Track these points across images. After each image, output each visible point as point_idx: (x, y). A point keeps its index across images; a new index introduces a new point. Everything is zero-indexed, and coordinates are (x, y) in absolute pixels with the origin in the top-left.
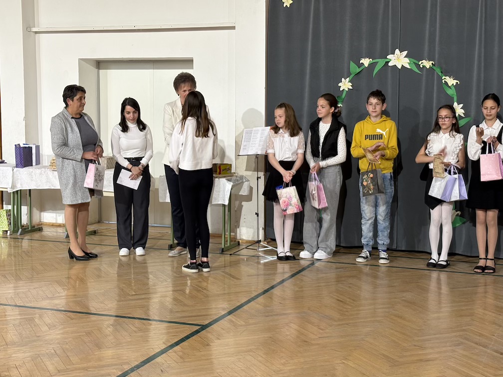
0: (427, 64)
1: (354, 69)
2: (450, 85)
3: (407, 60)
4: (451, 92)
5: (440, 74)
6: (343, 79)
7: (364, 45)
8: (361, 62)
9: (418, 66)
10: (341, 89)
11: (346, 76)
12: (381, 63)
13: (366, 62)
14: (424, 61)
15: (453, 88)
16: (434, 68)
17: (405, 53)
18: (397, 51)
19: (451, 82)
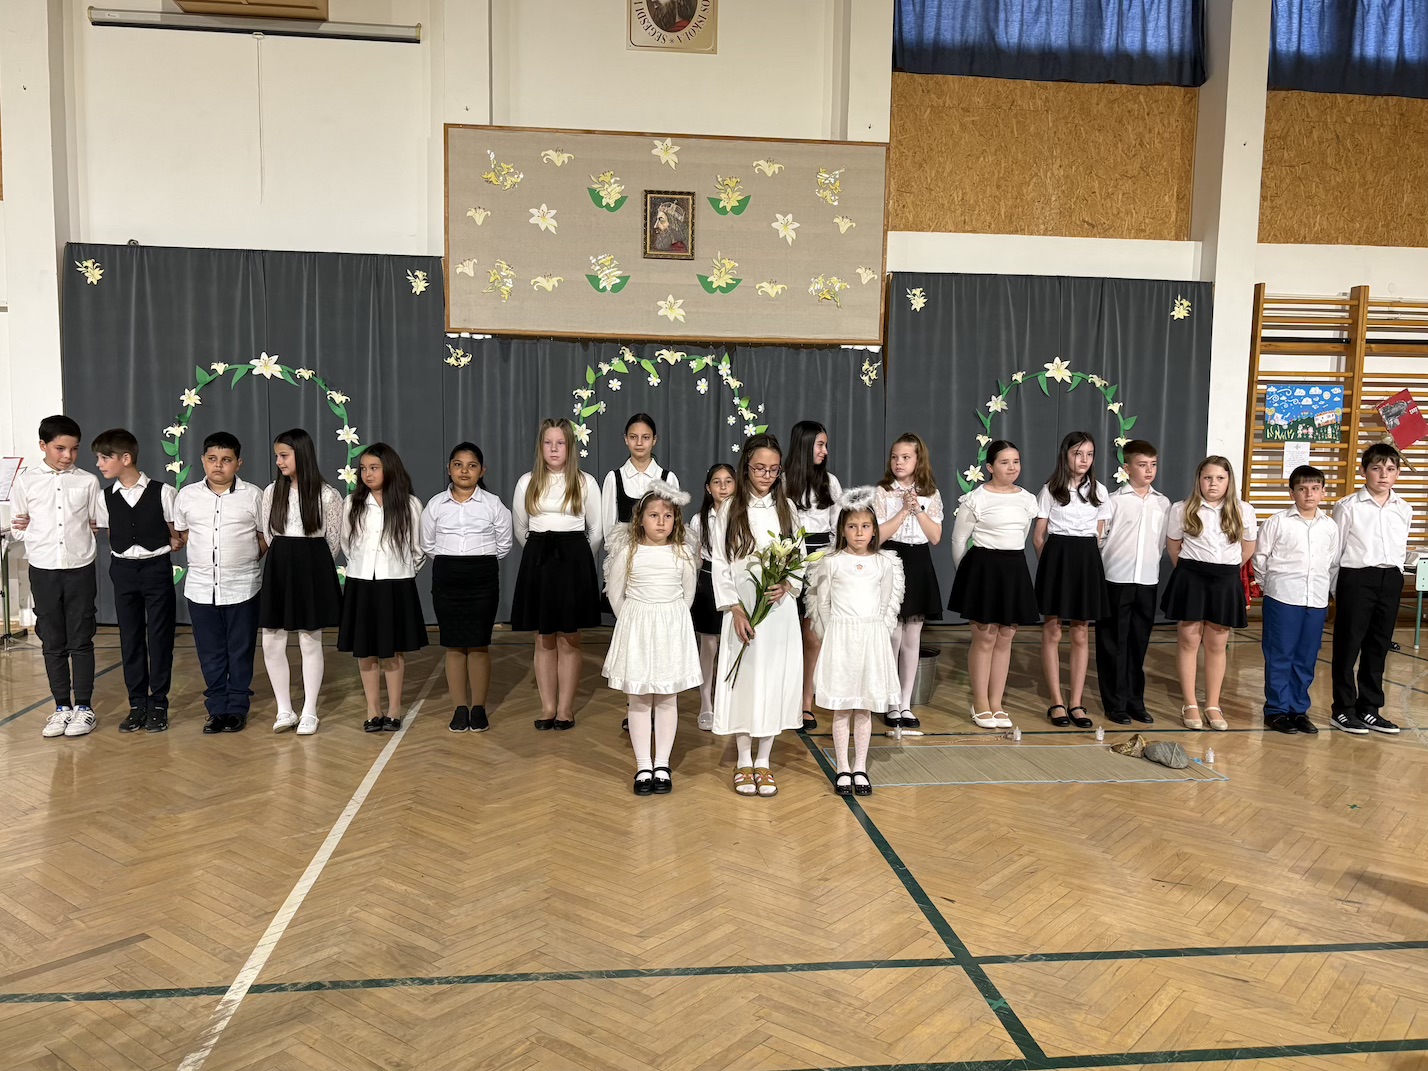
0: (306, 374)
1: (203, 377)
2: (337, 402)
3: (278, 368)
4: (340, 412)
5: (323, 387)
6: (187, 391)
7: (216, 344)
8: (213, 367)
9: (294, 376)
10: (185, 404)
11: (190, 386)
12: (241, 370)
13: (220, 368)
14: (301, 370)
15: (341, 406)
16: (315, 378)
17: (275, 358)
18: (264, 355)
19: (339, 398)
